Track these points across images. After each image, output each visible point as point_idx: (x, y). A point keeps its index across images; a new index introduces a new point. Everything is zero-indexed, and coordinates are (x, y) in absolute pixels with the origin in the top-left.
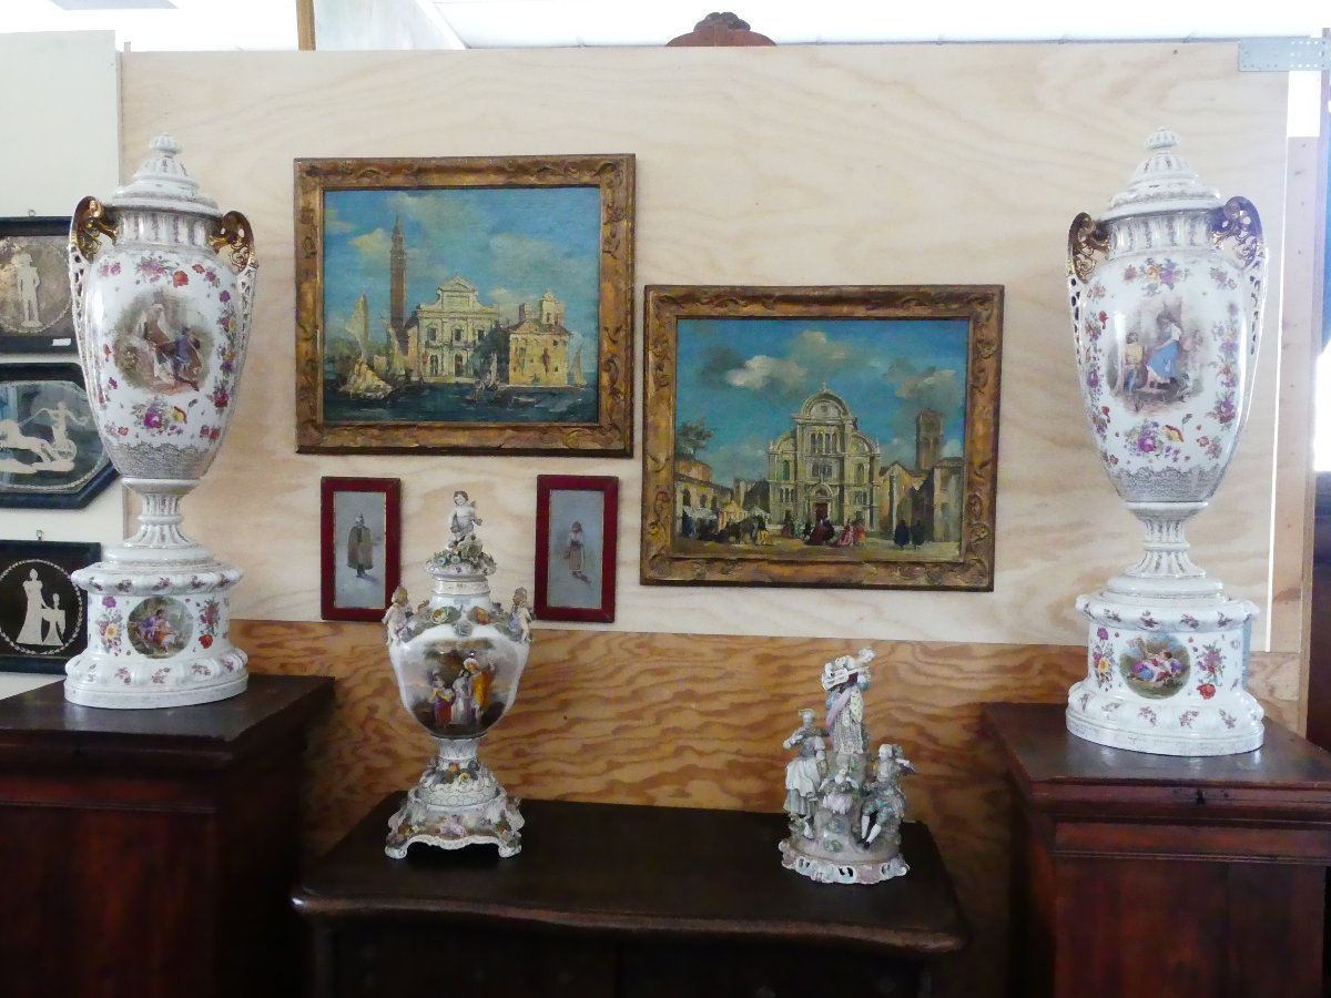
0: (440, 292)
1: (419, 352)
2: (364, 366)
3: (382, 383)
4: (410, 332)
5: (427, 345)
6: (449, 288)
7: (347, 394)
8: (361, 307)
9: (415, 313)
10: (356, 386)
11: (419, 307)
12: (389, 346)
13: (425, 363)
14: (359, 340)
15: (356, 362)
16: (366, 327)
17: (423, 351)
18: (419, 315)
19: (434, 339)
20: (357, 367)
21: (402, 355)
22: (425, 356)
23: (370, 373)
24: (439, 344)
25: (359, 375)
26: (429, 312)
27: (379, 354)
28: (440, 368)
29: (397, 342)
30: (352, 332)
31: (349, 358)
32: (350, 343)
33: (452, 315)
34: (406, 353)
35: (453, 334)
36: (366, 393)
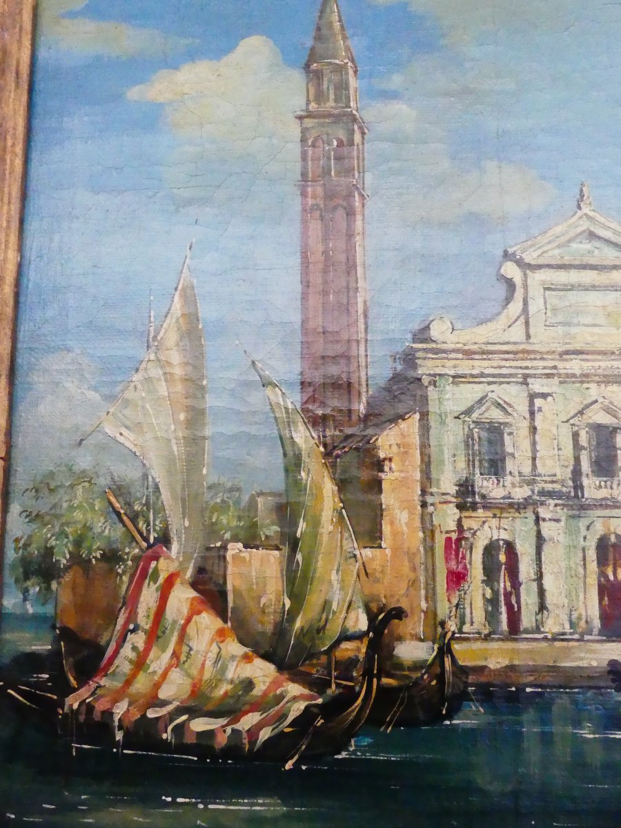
0: (511, 270)
1: (430, 533)
2: (182, 597)
3: (262, 672)
4: (387, 441)
5: (467, 497)
6: (554, 255)
7: (98, 727)
8: (171, 337)
9: (409, 359)
10: (141, 684)
11: (422, 335)
12: (287, 512)
14: (158, 474)
15: (142, 575)
16: (196, 417)
17: (447, 518)
18: (426, 368)
19: (496, 467)
20: (148, 597)
21: (350, 544)
22: (457, 545)
23: (208, 622)
24: (520, 494)
25: (155, 635)
26: (469, 354)
27: (251, 541)
28: (528, 599)
29: (329, 487)
30: (128, 439)
31: (112, 557)
32: (120, 490)
33: (575, 366)
34: (372, 536)
35: (583, 448)
36: (189, 720)
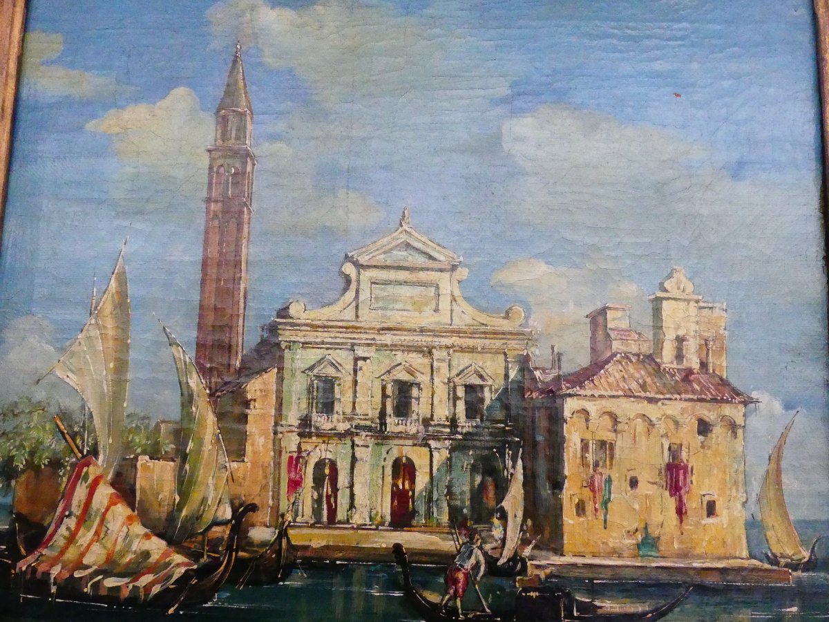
0: (349, 269)
1: (279, 452)
2: (104, 492)
3: (157, 546)
4: (253, 387)
5: (306, 428)
6: (381, 259)
7: (39, 583)
8: (108, 308)
9: (273, 329)
10: (71, 554)
11: (283, 313)
12: (181, 435)
13: (295, 484)
14: (92, 405)
15: (77, 477)
16: (121, 366)
17: (291, 443)
18: (286, 336)
19: (328, 408)
20: (81, 492)
21: (224, 459)
22: (296, 462)
23: (121, 510)
24: (343, 427)
25: (83, 519)
26: (315, 327)
27: (155, 454)
28: (343, 500)
29: (211, 418)
30: (73, 380)
31: (56, 464)
32: (64, 415)
33: (388, 338)
34: (238, 453)
35: (389, 397)
36: (103, 578)
